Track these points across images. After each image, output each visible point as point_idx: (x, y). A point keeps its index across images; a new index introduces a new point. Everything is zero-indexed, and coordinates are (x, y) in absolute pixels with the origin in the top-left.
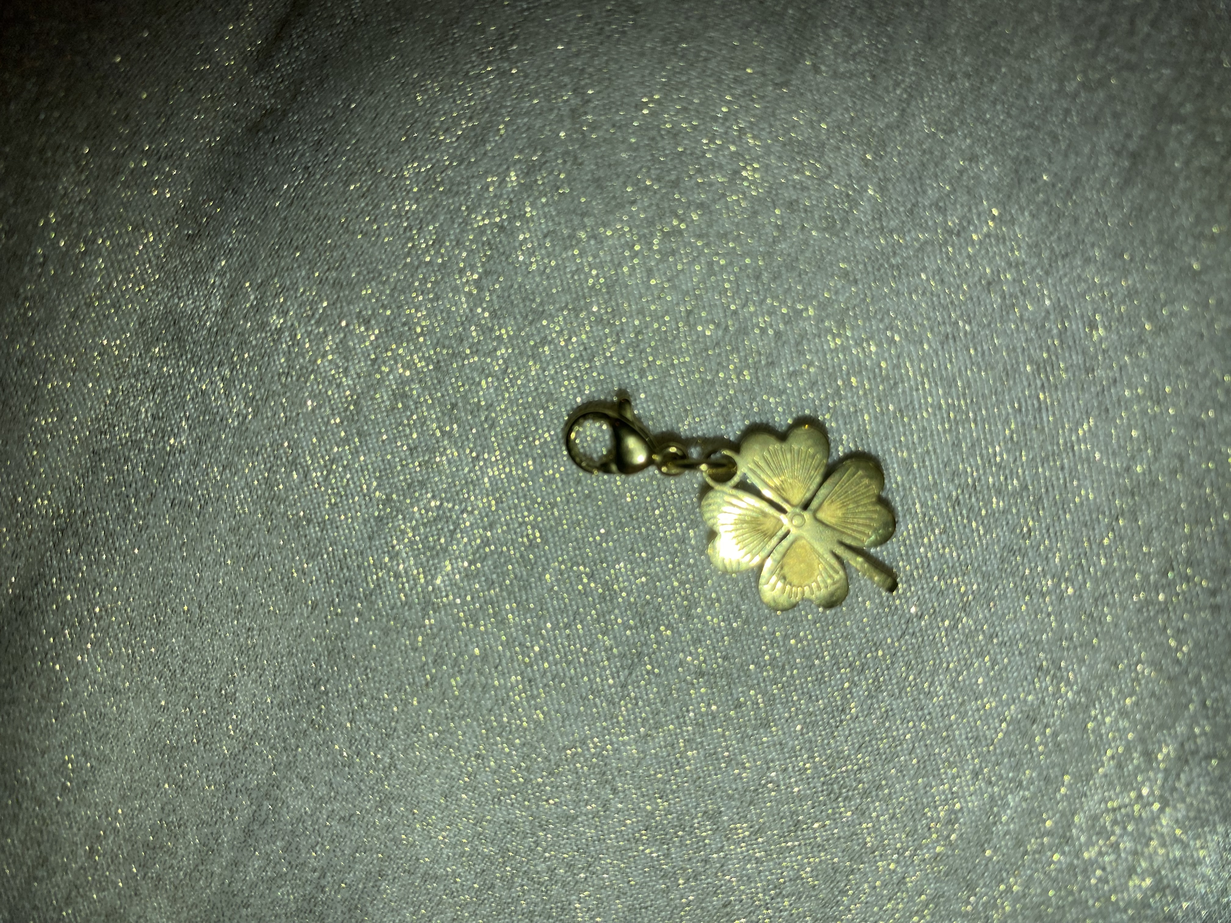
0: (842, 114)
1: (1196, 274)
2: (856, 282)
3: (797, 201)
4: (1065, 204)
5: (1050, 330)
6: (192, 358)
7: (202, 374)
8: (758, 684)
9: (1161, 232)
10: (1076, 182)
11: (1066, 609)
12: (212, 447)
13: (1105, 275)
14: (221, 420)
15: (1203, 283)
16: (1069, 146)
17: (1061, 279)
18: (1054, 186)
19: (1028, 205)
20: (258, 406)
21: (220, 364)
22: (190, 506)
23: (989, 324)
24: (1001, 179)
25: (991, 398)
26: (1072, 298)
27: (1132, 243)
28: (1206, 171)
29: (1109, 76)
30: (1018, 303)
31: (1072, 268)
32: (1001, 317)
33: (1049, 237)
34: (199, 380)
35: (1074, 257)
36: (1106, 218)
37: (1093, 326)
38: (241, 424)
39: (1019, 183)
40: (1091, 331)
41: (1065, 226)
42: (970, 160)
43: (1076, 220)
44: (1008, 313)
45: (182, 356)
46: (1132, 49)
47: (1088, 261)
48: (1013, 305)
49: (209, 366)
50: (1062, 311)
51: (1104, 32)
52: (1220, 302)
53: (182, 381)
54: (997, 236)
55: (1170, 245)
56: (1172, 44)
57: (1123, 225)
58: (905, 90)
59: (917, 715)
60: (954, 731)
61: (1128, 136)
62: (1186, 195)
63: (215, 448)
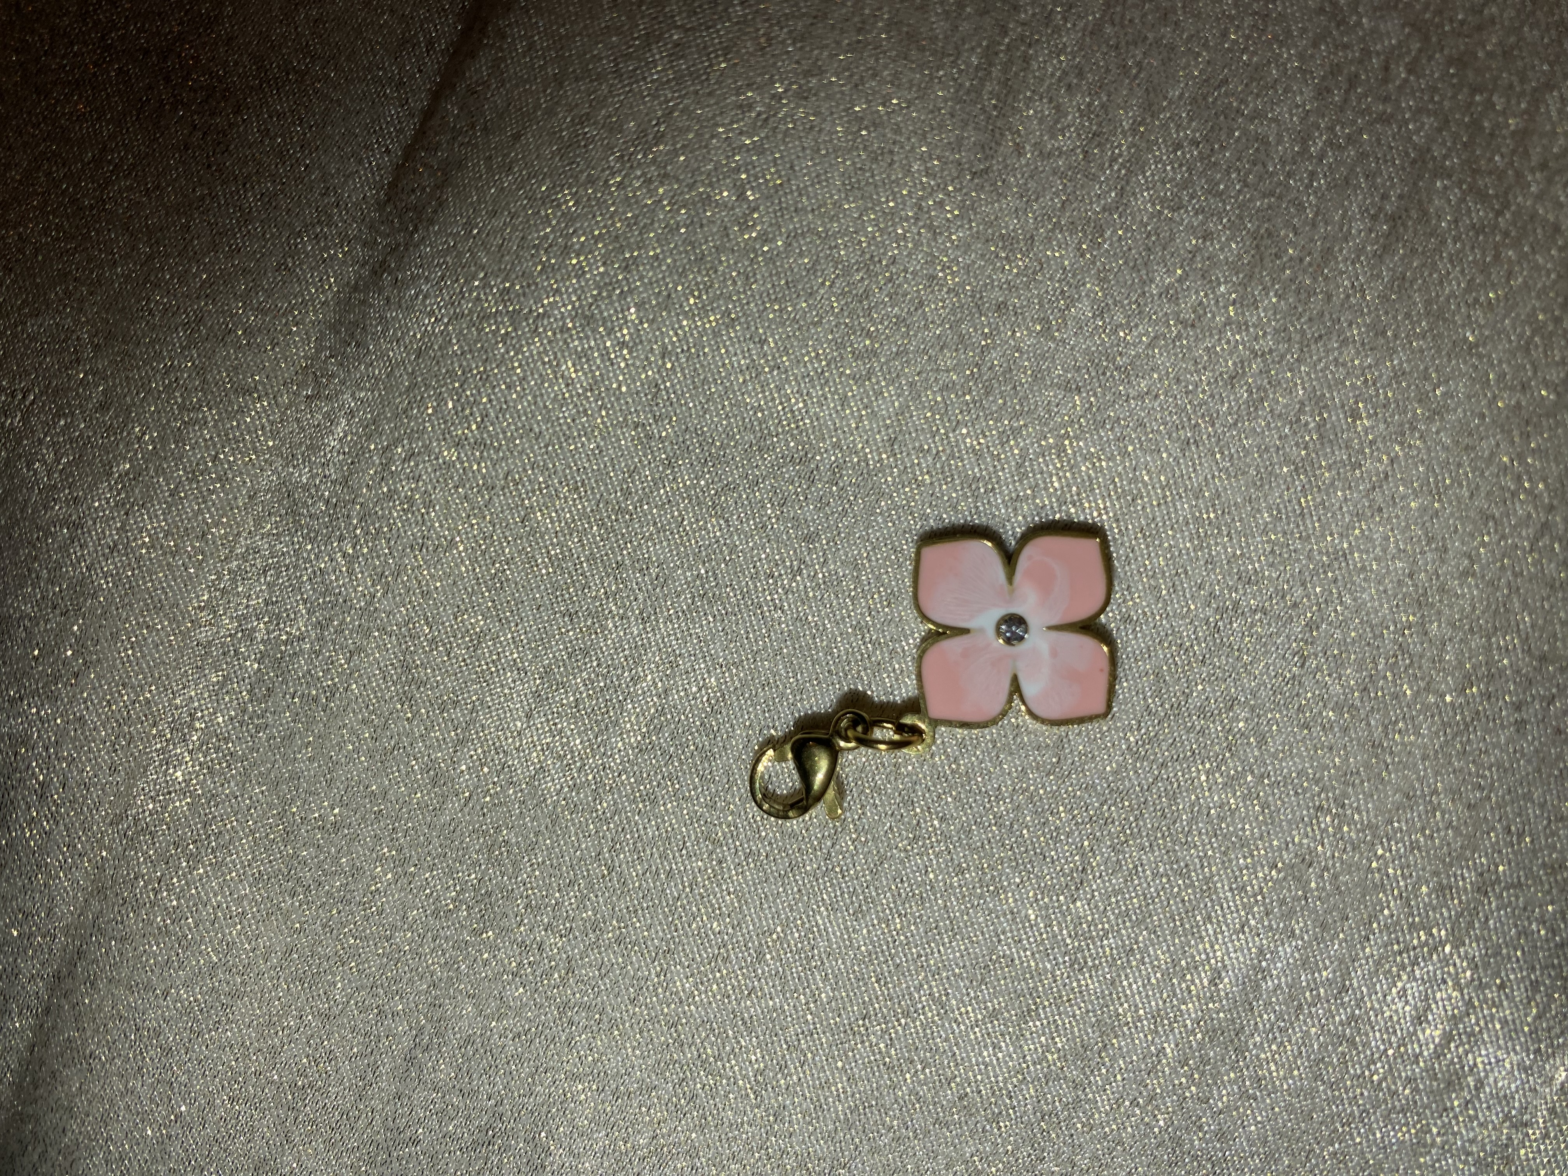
0: (1052, 199)
1: (1471, 346)
2: (1078, 389)
3: (1004, 303)
4: (1315, 279)
5: (1307, 424)
6: (308, 534)
7: (320, 552)
8: (983, 846)
9: (1428, 303)
10: (1327, 254)
11: (1351, 741)
12: (336, 632)
13: (1367, 356)
14: (345, 601)
15: (1480, 356)
16: (1317, 214)
17: (1315, 365)
18: (1301, 260)
19: (1273, 285)
20: (387, 583)
21: (341, 539)
22: (315, 700)
23: (1235, 424)
24: (1240, 257)
25: (1245, 506)
26: (1330, 387)
27: (1395, 318)
28: (1478, 229)
29: (1360, 132)
30: (1267, 396)
31: (1327, 352)
32: (1249, 414)
33: (1298, 319)
34: (317, 557)
35: (1329, 339)
36: (1363, 291)
37: (1355, 415)
38: (369, 603)
39: (1262, 260)
40: (1354, 421)
41: (1317, 303)
42: (1205, 239)
43: (1329, 297)
44: (1256, 409)
45: (297, 531)
46: (1386, 99)
47: (1344, 342)
48: (1262, 400)
49: (328, 540)
50: (1319, 403)
51: (1353, 81)
52: (1501, 376)
53: (298, 560)
54: (1239, 323)
55: (1440, 315)
56: (1434, 90)
57: (1384, 298)
58: (1123, 166)
59: (1172, 869)
60: (1215, 883)
61: (1385, 197)
62: (1456, 259)
63: (339, 632)
